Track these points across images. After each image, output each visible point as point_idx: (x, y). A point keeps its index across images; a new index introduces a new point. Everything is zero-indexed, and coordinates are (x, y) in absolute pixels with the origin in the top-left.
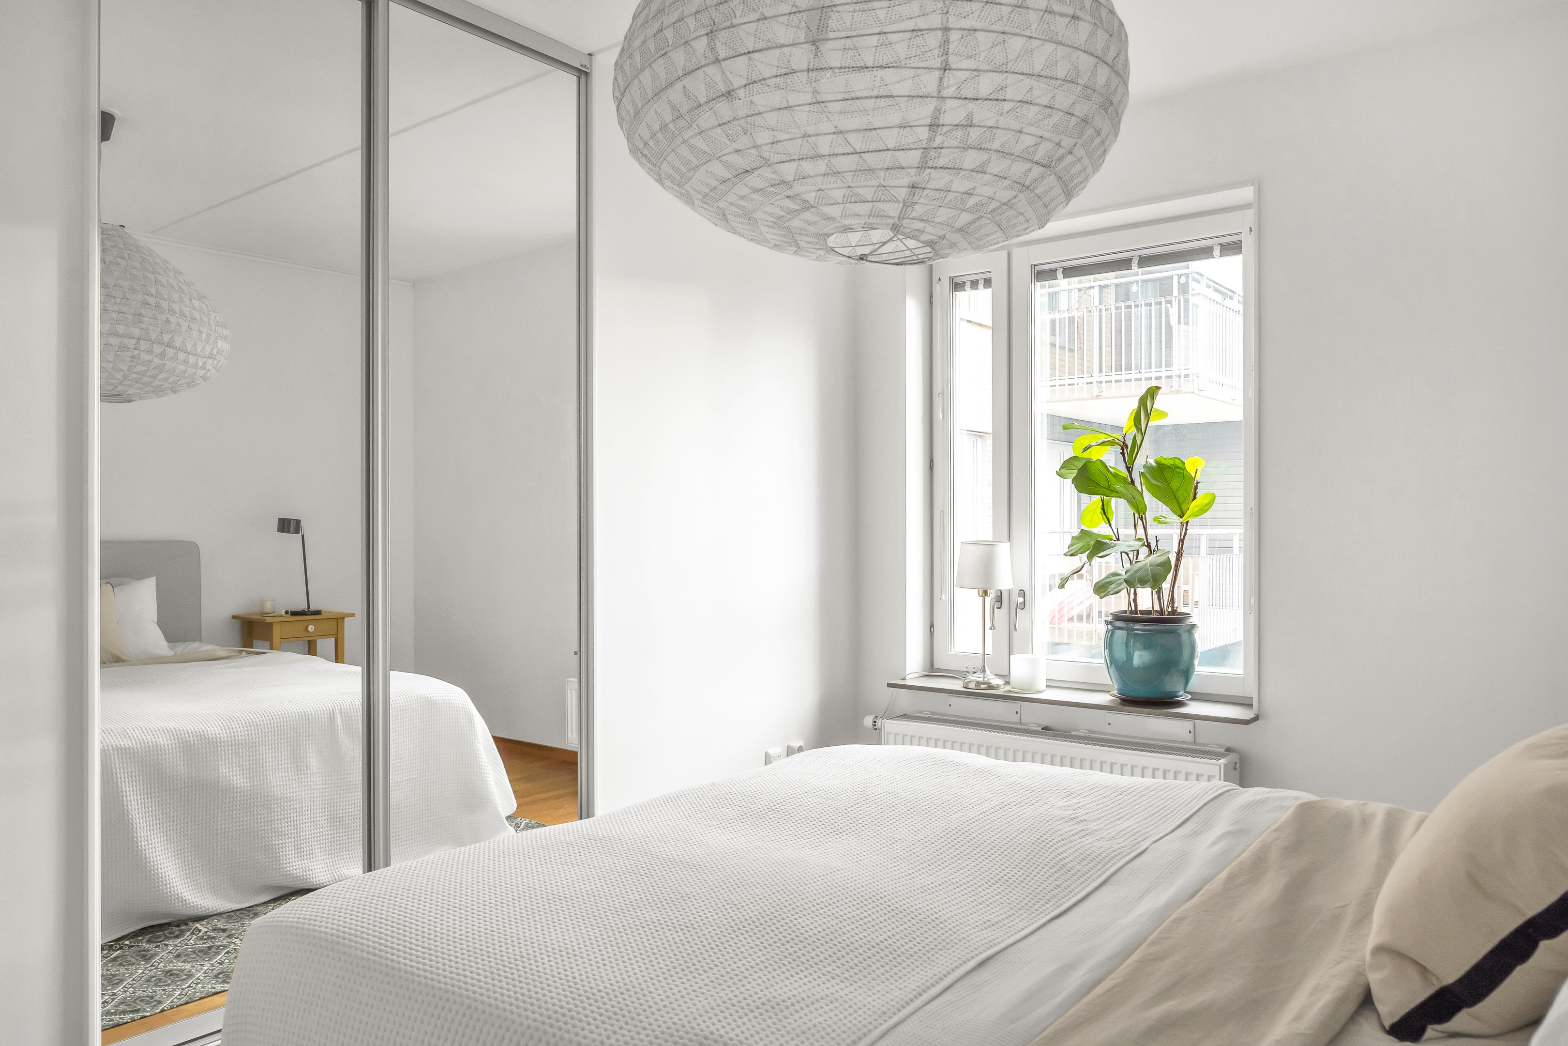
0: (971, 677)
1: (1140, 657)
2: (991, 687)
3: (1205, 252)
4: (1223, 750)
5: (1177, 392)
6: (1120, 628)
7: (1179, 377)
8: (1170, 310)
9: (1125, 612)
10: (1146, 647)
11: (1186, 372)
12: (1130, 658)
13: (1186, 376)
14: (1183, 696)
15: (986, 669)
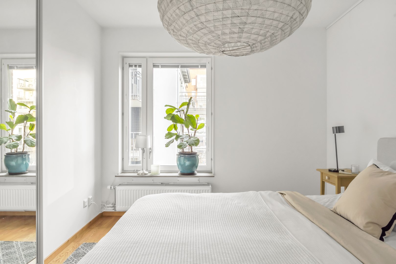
0: (139, 172)
1: (187, 163)
2: (146, 174)
3: (197, 67)
4: (207, 184)
5: (134, 99)
6: (182, 156)
7: (135, 96)
8: (132, 80)
9: (181, 152)
10: (188, 161)
11: (136, 95)
12: (185, 163)
13: (136, 96)
14: (196, 172)
15: (144, 169)
